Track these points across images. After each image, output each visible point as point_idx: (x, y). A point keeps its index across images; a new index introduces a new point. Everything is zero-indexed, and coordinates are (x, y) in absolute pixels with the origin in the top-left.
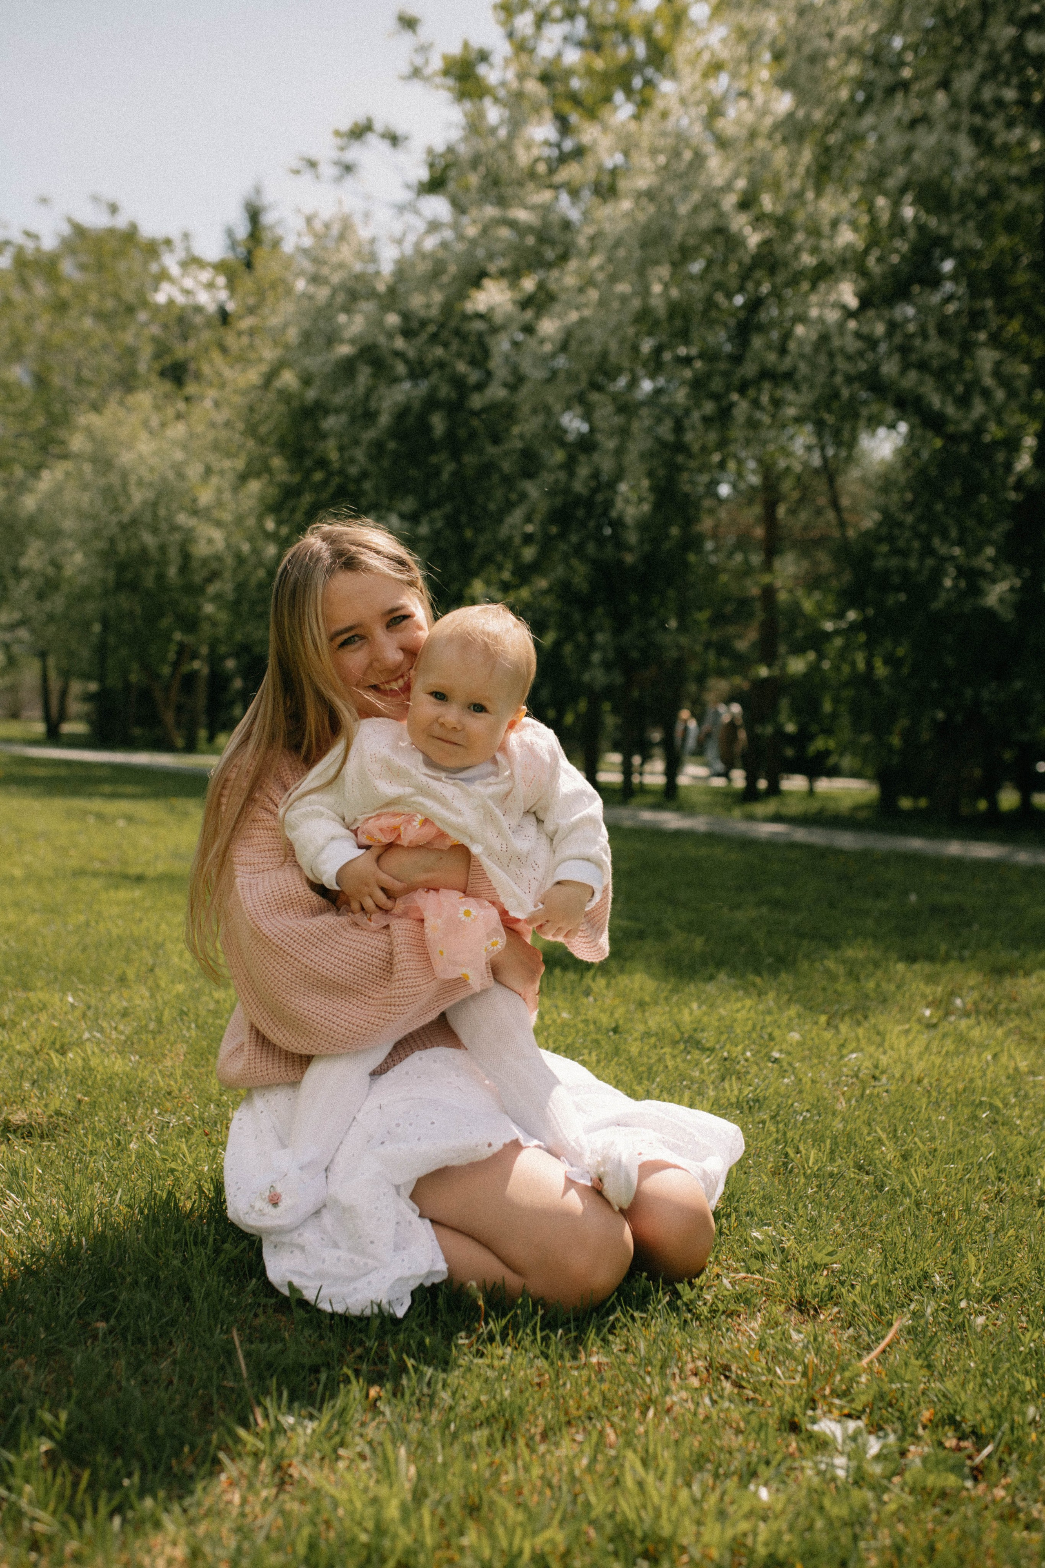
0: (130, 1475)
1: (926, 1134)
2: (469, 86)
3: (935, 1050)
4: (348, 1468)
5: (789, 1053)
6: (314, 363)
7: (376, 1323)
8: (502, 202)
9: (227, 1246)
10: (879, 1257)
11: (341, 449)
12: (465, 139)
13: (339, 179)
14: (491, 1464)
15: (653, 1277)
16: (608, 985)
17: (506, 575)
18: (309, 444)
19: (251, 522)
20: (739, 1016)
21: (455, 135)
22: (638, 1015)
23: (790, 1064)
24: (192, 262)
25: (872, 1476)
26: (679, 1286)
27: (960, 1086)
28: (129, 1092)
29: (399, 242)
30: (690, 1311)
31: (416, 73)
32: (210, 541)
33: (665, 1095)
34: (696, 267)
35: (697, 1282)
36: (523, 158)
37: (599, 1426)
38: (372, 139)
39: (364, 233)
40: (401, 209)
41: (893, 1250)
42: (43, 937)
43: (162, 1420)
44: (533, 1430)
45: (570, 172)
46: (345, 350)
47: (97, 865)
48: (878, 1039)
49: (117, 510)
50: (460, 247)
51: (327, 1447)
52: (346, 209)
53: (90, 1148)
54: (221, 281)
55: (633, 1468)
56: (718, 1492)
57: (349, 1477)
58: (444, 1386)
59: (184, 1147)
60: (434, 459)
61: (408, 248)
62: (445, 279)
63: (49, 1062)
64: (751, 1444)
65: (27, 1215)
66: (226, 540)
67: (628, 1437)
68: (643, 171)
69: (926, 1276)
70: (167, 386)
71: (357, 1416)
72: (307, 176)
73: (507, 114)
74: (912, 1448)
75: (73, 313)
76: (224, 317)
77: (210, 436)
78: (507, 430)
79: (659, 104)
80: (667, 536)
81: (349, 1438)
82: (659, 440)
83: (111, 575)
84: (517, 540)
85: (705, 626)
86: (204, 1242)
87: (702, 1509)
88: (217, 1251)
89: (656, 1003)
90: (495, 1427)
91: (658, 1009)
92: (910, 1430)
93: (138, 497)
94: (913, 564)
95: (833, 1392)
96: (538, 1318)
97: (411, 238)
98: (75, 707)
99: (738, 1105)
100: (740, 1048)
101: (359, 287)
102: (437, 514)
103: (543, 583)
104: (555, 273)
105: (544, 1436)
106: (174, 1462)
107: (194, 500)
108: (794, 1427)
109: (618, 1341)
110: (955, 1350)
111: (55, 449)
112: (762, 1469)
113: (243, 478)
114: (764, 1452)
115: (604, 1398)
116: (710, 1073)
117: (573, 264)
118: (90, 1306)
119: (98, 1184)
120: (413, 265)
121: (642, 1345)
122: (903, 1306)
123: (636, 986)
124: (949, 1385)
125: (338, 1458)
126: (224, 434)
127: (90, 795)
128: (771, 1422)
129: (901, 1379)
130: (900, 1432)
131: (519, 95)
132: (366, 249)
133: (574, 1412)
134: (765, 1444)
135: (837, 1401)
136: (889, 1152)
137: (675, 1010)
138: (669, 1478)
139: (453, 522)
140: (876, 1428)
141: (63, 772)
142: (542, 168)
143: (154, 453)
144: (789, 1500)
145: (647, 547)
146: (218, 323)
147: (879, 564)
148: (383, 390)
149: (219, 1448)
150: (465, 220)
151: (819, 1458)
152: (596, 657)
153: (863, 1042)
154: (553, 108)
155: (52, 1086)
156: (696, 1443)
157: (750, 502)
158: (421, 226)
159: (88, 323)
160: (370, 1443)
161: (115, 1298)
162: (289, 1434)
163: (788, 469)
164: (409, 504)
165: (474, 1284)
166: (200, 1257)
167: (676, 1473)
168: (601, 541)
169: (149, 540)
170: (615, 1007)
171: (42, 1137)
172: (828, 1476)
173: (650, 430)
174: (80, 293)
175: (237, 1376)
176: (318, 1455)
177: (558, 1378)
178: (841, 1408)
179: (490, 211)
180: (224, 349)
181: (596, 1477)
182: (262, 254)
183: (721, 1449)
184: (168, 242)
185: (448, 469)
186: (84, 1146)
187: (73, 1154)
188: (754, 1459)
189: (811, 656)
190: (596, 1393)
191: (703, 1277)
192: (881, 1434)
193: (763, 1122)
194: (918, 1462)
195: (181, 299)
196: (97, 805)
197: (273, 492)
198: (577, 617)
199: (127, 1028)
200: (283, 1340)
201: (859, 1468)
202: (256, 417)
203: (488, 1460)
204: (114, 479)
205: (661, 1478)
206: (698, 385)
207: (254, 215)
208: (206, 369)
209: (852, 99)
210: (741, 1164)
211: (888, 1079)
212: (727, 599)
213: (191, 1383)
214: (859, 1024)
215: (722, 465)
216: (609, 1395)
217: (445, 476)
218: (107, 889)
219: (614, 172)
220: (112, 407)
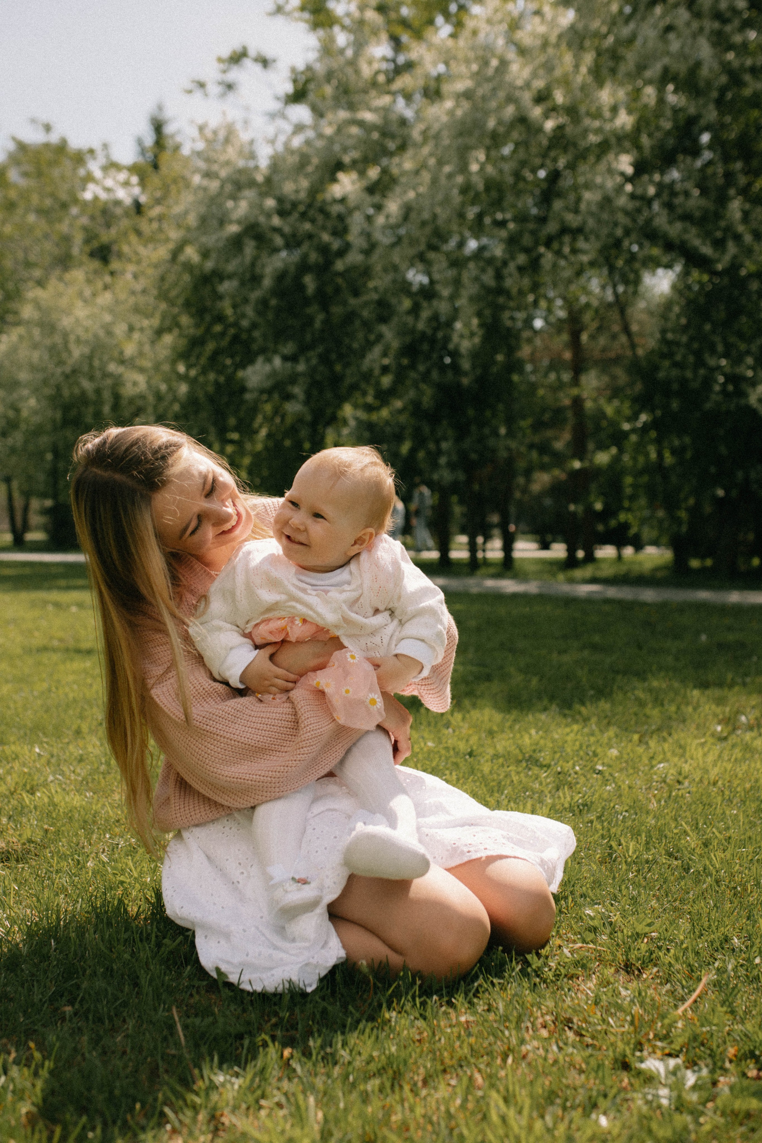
0: (93, 1129)
1: (722, 825)
2: (322, 17)
3: (726, 758)
4: (269, 1115)
5: (609, 766)
6: (210, 240)
7: (287, 998)
8: (352, 107)
9: (166, 941)
10: (688, 926)
11: (235, 306)
12: (320, 59)
13: (223, 95)
14: (384, 1107)
15: (507, 950)
16: (464, 719)
17: (370, 399)
18: (208, 303)
19: (166, 367)
20: (569, 738)
21: (312, 56)
22: (489, 741)
23: (611, 775)
24: (111, 166)
25: (690, 1102)
26: (529, 957)
27: (748, 786)
28: (85, 822)
29: (272, 142)
30: (538, 976)
31: (279, 10)
32: (135, 384)
33: (512, 804)
34: (507, 150)
35: (543, 952)
36: (366, 71)
37: (469, 1073)
38: (247, 62)
39: (244, 136)
40: (272, 116)
41: (700, 919)
42: (15, 702)
43: (118, 1084)
44: (416, 1078)
45: (404, 81)
46: (233, 229)
47: (56, 643)
48: (679, 751)
49: (61, 363)
50: (320, 144)
51: (251, 1099)
52: (229, 118)
53: (55, 868)
54: (135, 180)
55: (497, 1106)
56: (566, 1121)
57: (269, 1124)
58: (343, 1046)
59: (131, 864)
60: (309, 310)
61: (280, 147)
62: (310, 169)
63: (21, 801)
64: (592, 1081)
65: (7, 923)
66: (148, 382)
67: (492, 1080)
68: (460, 77)
69: (727, 940)
70: (96, 264)
71: (275, 1073)
72: (198, 94)
73: (352, 37)
74: (722, 1079)
75: (20, 211)
76: (138, 207)
77: (132, 300)
78: (365, 285)
79: (470, 24)
80: (494, 362)
81: (269, 1090)
82: (483, 286)
83: (59, 415)
84: (377, 372)
85: (528, 431)
86: (148, 939)
87: (553, 1136)
88: (159, 945)
89: (503, 731)
90: (385, 1076)
91: (504, 736)
92: (719, 1064)
93: (77, 352)
94: (689, 374)
95: (655, 1036)
96: (417, 987)
97: (282, 139)
98: (35, 519)
99: (571, 809)
100: (571, 763)
101: (243, 179)
102: (311, 354)
103: (398, 404)
104: (396, 160)
105: (425, 1082)
106: (129, 1117)
107: (121, 353)
108: (626, 1066)
109: (481, 1002)
110: (753, 998)
111: (10, 318)
112: (601, 1101)
113: (159, 332)
114: (602, 1087)
115: (472, 1050)
116: (547, 784)
117: (410, 152)
118: (59, 994)
119: (63, 896)
120: (284, 160)
121: (501, 1006)
122: (709, 964)
123: (486, 718)
124: (749, 1026)
125: (260, 1107)
126: (142, 300)
127: (50, 588)
128: (607, 1063)
129: (710, 1024)
130: (711, 1066)
131: (361, 23)
132: (246, 150)
133: (447, 1061)
134: (603, 1082)
135: (659, 1044)
136: (692, 841)
137: (518, 735)
138: (526, 1112)
139: (324, 359)
140: (692, 1064)
141: (27, 571)
142: (381, 78)
143: (88, 317)
144: (623, 1126)
145: (479, 371)
146: (133, 212)
147: (661, 375)
148: (265, 258)
149: (165, 1103)
150: (323, 122)
151: (646, 1090)
152: (443, 460)
153: (669, 755)
154: (388, 31)
155: (24, 820)
156: (547, 1083)
157: (559, 331)
158: (289, 128)
159: (32, 218)
160: (286, 1094)
161: (78, 987)
162: (221, 1089)
163: (588, 305)
164: (289, 348)
165: (364, 963)
166: (145, 952)
167: (531, 1107)
168: (443, 368)
169: (86, 385)
170: (470, 736)
171: (17, 861)
172: (654, 1105)
173: (477, 279)
174: (25, 195)
175: (177, 1044)
176: (244, 1106)
177: (434, 1034)
178: (663, 1049)
179: (343, 114)
180: (139, 233)
181: (468, 1114)
182: (165, 158)
183: (568, 1087)
184: (91, 151)
185: (319, 319)
186: (52, 866)
187: (42, 873)
188: (594, 1093)
189: (614, 450)
190: (465, 1045)
191: (547, 948)
192: (696, 1068)
193: (592, 822)
194: (726, 1090)
195: (103, 196)
196: (55, 596)
197: (183, 343)
198: (426, 430)
199: (82, 771)
200: (213, 1014)
201: (679, 1097)
202: (166, 286)
203: (380, 1104)
204: (58, 339)
205: (520, 1112)
206: (513, 241)
207: (158, 127)
208: (126, 249)
209: (621, 12)
210: (575, 858)
211: (690, 783)
212: (544, 410)
213: (141, 1051)
214: (665, 740)
215: (536, 303)
216: (475, 1047)
217: (318, 324)
218: (64, 662)
219: (439, 78)
220: (53, 283)
